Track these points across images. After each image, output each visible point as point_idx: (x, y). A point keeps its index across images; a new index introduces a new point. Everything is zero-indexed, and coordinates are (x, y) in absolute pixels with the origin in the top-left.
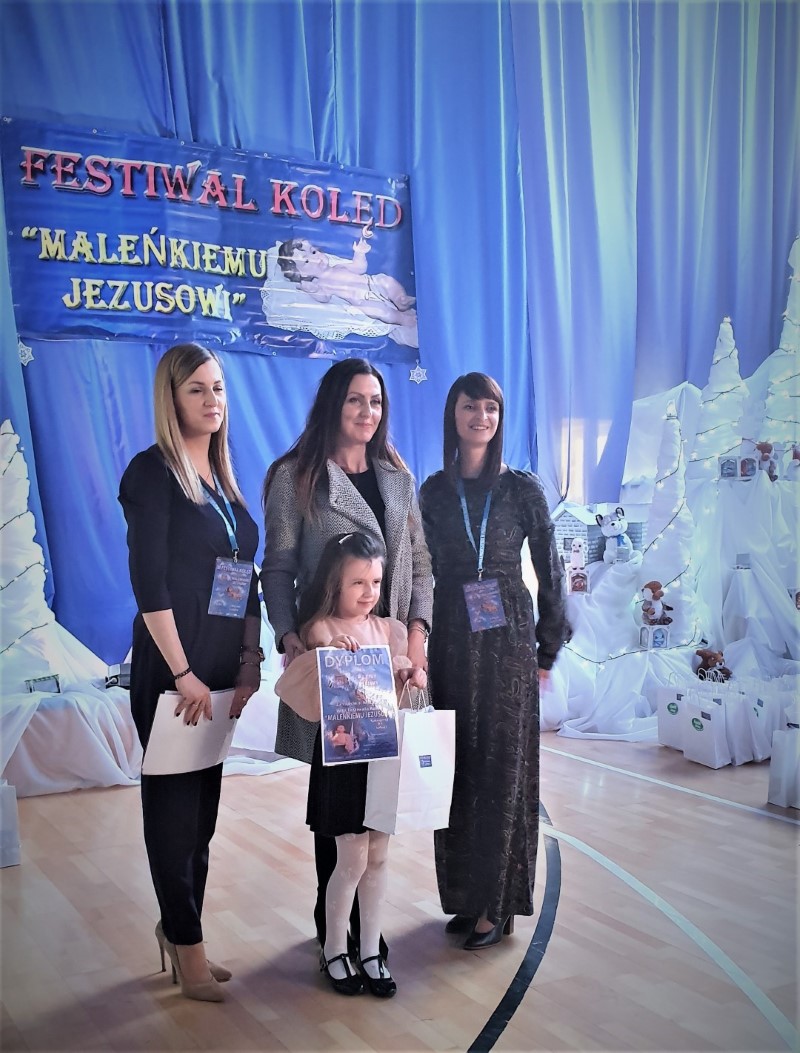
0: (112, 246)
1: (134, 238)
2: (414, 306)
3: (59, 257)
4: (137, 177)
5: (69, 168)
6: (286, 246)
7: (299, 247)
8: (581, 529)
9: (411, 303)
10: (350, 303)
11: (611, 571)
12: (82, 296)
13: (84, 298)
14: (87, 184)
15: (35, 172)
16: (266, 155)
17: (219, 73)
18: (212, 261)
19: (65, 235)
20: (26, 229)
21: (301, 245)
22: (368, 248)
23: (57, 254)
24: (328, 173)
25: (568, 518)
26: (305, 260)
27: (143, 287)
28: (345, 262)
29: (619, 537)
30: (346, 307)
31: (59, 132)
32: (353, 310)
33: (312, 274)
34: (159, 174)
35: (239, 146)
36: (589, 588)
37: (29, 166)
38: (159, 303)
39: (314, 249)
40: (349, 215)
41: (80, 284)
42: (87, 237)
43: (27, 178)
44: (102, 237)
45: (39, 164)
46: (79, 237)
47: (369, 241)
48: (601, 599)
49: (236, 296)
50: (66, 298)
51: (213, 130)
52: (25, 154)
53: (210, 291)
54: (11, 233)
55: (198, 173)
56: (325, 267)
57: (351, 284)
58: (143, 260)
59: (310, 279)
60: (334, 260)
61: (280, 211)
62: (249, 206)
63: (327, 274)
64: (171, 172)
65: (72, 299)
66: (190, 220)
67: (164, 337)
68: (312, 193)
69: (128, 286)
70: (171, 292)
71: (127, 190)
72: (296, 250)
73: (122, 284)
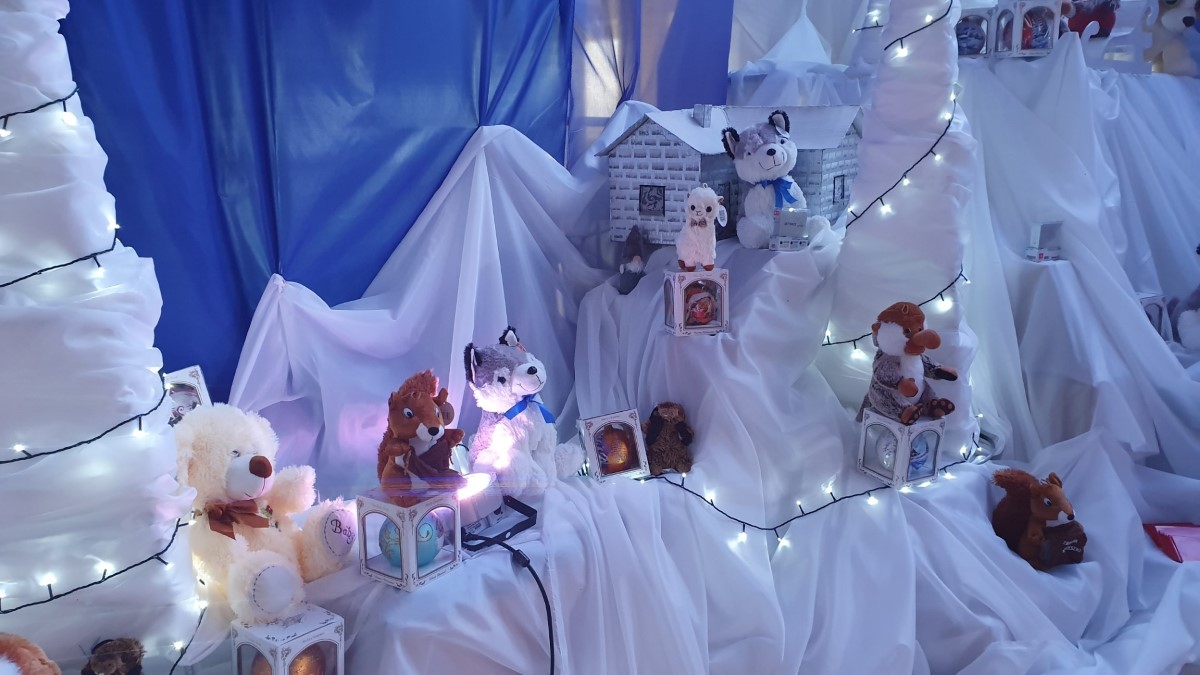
8: (685, 163)
11: (772, 268)
25: (651, 137)
29: (779, 186)
36: (727, 316)
48: (762, 348)
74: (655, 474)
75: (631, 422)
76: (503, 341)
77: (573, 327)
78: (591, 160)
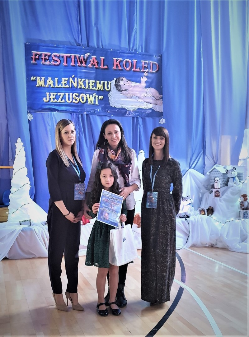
0: (59, 82)
1: (67, 79)
2: (162, 98)
3: (42, 86)
4: (68, 59)
5: (47, 57)
6: (118, 80)
7: (122, 80)
8: (220, 174)
9: (161, 97)
10: (139, 98)
11: (230, 190)
12: (49, 99)
13: (50, 99)
14: (52, 62)
15: (36, 59)
16: (111, 50)
17: (96, 24)
18: (92, 86)
19: (45, 79)
20: (33, 77)
21: (123, 79)
22: (146, 79)
23: (42, 85)
24: (133, 55)
26: (124, 84)
27: (69, 95)
28: (138, 84)
29: (234, 178)
30: (137, 99)
31: (44, 46)
32: (140, 100)
33: (126, 89)
34: (76, 58)
35: (103, 48)
36: (221, 196)
37: (34, 57)
38: (74, 100)
39: (127, 80)
40: (140, 69)
41: (49, 94)
42: (51, 79)
43: (33, 61)
44: (56, 79)
45: (37, 57)
46: (49, 79)
47: (147, 77)
48: (225, 200)
49: (100, 97)
50: (44, 99)
51: (94, 43)
52: (33, 54)
53: (91, 95)
54: (27, 79)
55: (89, 57)
56: (131, 86)
57: (139, 92)
58: (69, 86)
59: (126, 90)
60: (134, 84)
61: (116, 68)
62: (106, 67)
63: (131, 89)
64: (79, 57)
65: (46, 100)
66: (85, 72)
67: (75, 111)
68: (128, 62)
69: (64, 95)
70: (78, 96)
71: (65, 64)
72: (121, 81)
73: (62, 94)
74: (208, 215)
75: (204, 208)
76: (188, 196)
77: (202, 198)
78: (208, 174)
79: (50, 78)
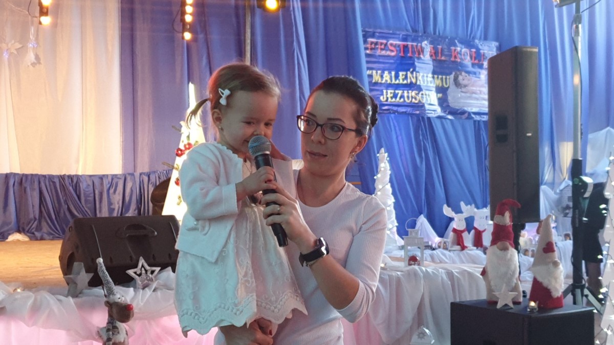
1: (404, 73)
4: (406, 49)
5: (383, 46)
6: (456, 74)
7: (461, 74)
12: (387, 97)
14: (388, 53)
16: (449, 38)
18: (430, 81)
19: (381, 73)
20: (369, 71)
23: (378, 80)
26: (463, 79)
27: (408, 93)
31: (379, 33)
33: (466, 84)
34: (413, 47)
35: (439, 35)
37: (369, 46)
38: (414, 99)
39: (466, 75)
41: (386, 92)
45: (373, 46)
49: (439, 95)
50: (381, 98)
51: (431, 29)
52: (368, 42)
58: (407, 81)
59: (465, 87)
61: (454, 60)
64: (417, 46)
69: (403, 93)
71: (402, 54)
72: (460, 76)
73: (400, 92)
79: (386, 72)
